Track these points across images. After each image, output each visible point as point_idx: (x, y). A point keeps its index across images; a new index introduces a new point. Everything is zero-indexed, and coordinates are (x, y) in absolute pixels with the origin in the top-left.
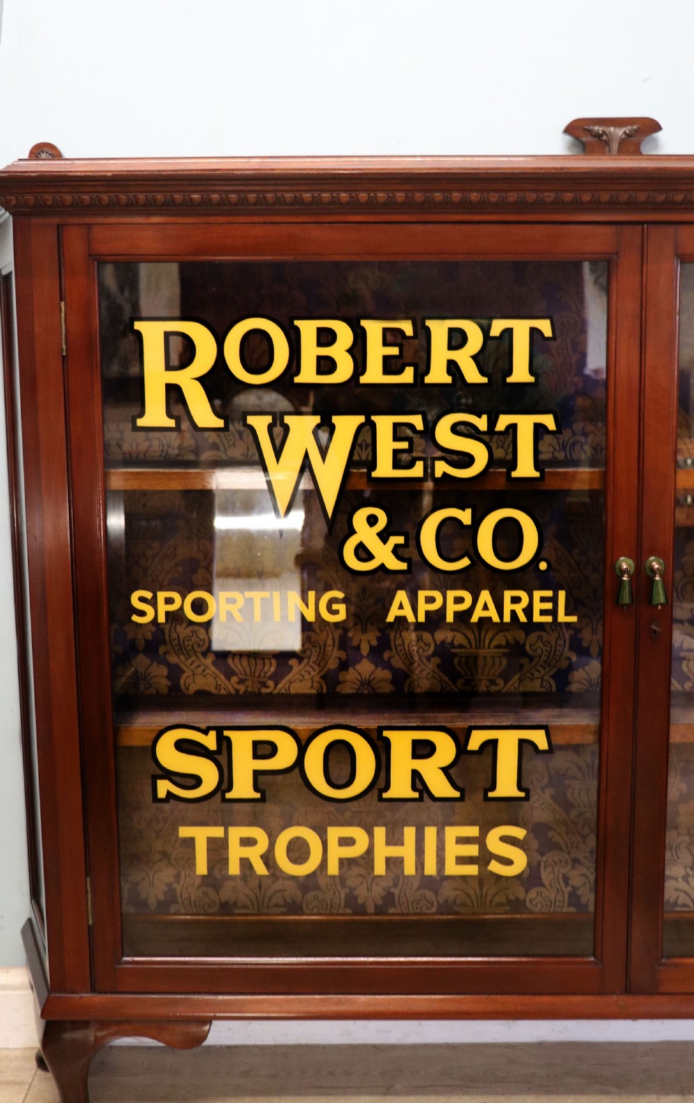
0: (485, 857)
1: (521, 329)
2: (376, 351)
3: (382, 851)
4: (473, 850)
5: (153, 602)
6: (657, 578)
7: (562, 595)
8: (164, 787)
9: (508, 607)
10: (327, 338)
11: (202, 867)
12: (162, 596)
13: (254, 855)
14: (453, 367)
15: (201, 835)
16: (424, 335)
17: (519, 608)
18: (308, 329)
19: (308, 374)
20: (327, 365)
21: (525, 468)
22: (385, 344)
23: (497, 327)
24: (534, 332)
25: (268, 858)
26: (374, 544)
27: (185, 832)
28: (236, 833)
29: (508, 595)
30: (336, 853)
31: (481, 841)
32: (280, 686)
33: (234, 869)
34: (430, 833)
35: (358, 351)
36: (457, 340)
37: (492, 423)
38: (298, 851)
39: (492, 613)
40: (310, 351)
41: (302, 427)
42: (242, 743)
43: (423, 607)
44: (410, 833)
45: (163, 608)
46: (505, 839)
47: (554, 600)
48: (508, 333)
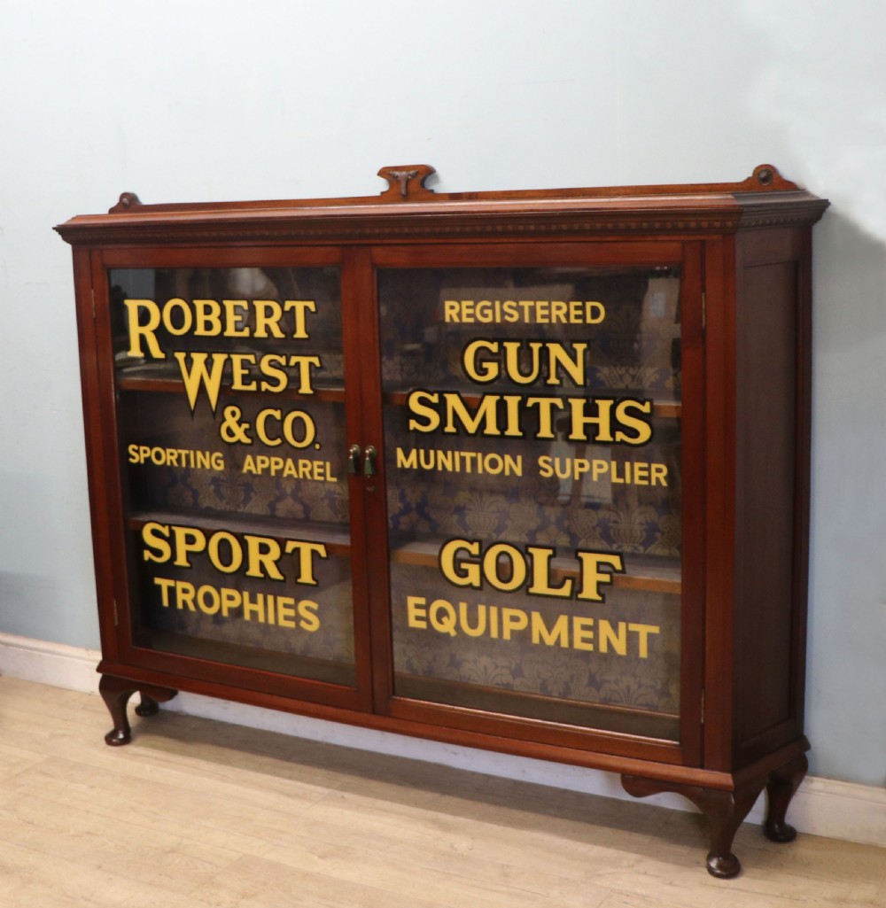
0: (297, 618)
1: (299, 306)
2: (231, 318)
3: (248, 607)
4: (291, 613)
5: (138, 452)
6: (367, 459)
7: (328, 464)
8: (147, 555)
9: (301, 469)
10: (208, 310)
11: (165, 603)
12: (142, 448)
13: (189, 598)
14: (267, 328)
15: (164, 583)
16: (252, 309)
17: (307, 470)
18: (199, 304)
19: (200, 331)
20: (208, 326)
21: (305, 388)
22: (235, 314)
23: (288, 305)
24: (306, 308)
25: (195, 601)
26: (235, 428)
27: (158, 581)
28: (180, 585)
29: (301, 462)
30: (227, 604)
31: (294, 607)
32: (247, 508)
33: (180, 606)
34: (270, 599)
35: (222, 318)
36: (269, 312)
37: (288, 361)
38: (208, 600)
39: (293, 472)
40: (201, 318)
41: (199, 359)
42: (180, 534)
43: (260, 466)
44: (260, 597)
45: (143, 456)
46: (308, 609)
47: (323, 467)
48: (293, 308)
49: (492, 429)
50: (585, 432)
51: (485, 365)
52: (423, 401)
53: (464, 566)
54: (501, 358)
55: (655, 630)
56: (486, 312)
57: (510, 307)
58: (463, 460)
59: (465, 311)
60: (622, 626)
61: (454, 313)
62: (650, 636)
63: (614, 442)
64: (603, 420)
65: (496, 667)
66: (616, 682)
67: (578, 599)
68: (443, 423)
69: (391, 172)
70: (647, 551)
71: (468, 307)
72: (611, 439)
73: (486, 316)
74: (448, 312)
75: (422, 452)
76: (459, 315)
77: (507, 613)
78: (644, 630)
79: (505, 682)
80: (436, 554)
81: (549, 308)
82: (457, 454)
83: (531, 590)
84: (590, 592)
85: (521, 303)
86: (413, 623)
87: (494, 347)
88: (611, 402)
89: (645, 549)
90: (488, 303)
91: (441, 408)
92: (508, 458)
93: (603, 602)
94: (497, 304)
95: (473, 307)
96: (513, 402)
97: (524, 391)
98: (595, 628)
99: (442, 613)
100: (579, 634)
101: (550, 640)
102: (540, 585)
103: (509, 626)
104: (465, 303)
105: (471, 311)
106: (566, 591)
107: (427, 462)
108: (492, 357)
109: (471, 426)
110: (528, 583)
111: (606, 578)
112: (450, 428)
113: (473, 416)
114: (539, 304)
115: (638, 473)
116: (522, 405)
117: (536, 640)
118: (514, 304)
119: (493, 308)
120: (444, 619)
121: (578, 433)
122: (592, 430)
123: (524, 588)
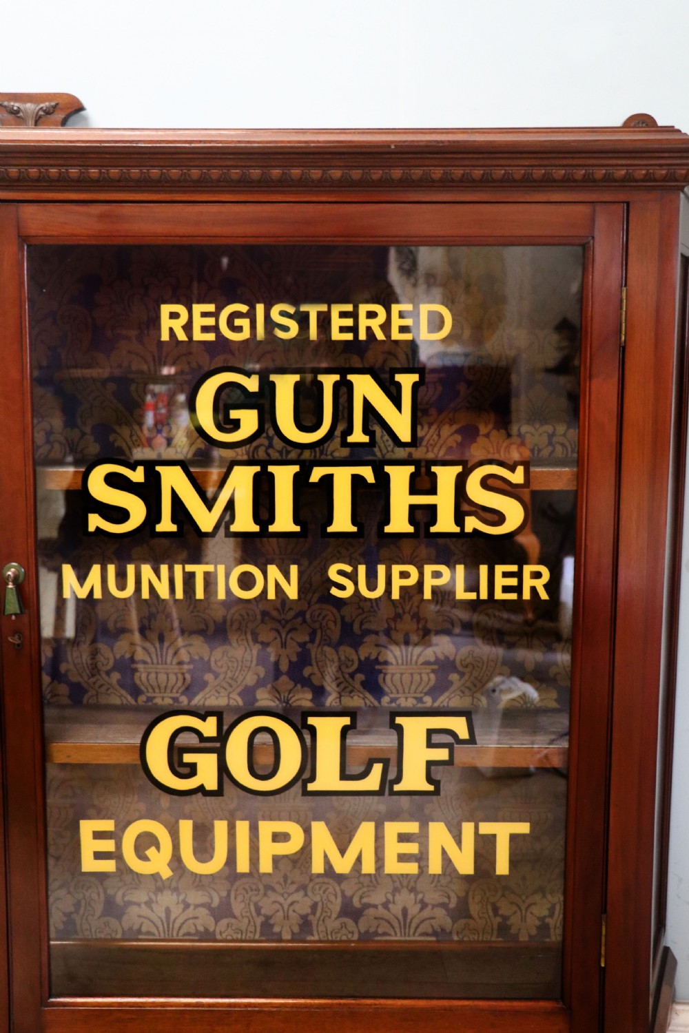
49: (245, 522)
50: (412, 520)
51: (234, 414)
52: (114, 481)
53: (188, 758)
54: (264, 402)
55: (523, 828)
56: (238, 322)
57: (283, 314)
58: (189, 579)
59: (198, 322)
60: (468, 829)
61: (177, 325)
62: (513, 838)
63: (462, 534)
64: (444, 500)
65: (187, 906)
66: (386, 906)
67: (392, 793)
68: (154, 515)
69: (6, 103)
70: (436, 704)
71: (204, 315)
72: (457, 530)
73: (239, 329)
74: (166, 323)
75: (111, 569)
76: (188, 328)
77: (267, 828)
78: (503, 831)
79: (201, 929)
80: (138, 741)
81: (354, 315)
82: (178, 569)
83: (311, 787)
84: (414, 778)
85: (304, 308)
86: (89, 864)
87: (252, 384)
88: (459, 469)
89: (434, 701)
90: (244, 308)
91: (149, 491)
92: (273, 571)
93: (437, 792)
94: (260, 308)
95: (216, 315)
96: (284, 476)
97: (305, 458)
98: (422, 838)
99: (145, 842)
100: (393, 848)
101: (343, 865)
102: (328, 777)
103: (268, 850)
104: (198, 308)
105: (210, 321)
106: (372, 782)
107: (122, 586)
108: (248, 400)
109: (206, 520)
110: (306, 775)
111: (442, 754)
112: (166, 525)
113: (209, 504)
114: (336, 309)
115: (500, 582)
116: (300, 481)
117: (318, 867)
118: (291, 310)
119: (251, 315)
120: (151, 852)
121: (399, 523)
122: (423, 516)
123: (299, 784)
